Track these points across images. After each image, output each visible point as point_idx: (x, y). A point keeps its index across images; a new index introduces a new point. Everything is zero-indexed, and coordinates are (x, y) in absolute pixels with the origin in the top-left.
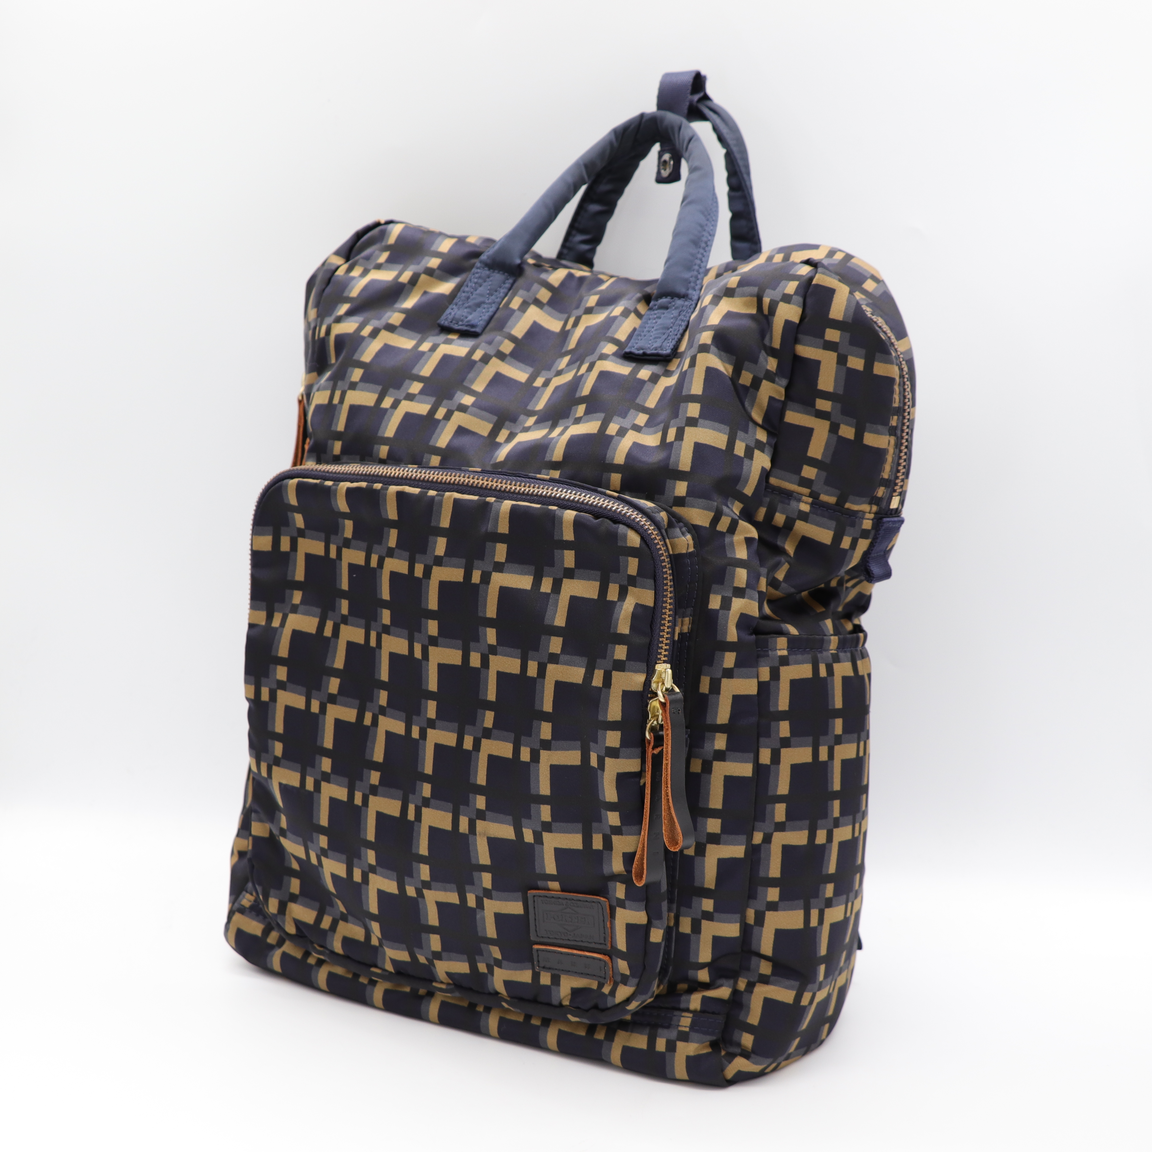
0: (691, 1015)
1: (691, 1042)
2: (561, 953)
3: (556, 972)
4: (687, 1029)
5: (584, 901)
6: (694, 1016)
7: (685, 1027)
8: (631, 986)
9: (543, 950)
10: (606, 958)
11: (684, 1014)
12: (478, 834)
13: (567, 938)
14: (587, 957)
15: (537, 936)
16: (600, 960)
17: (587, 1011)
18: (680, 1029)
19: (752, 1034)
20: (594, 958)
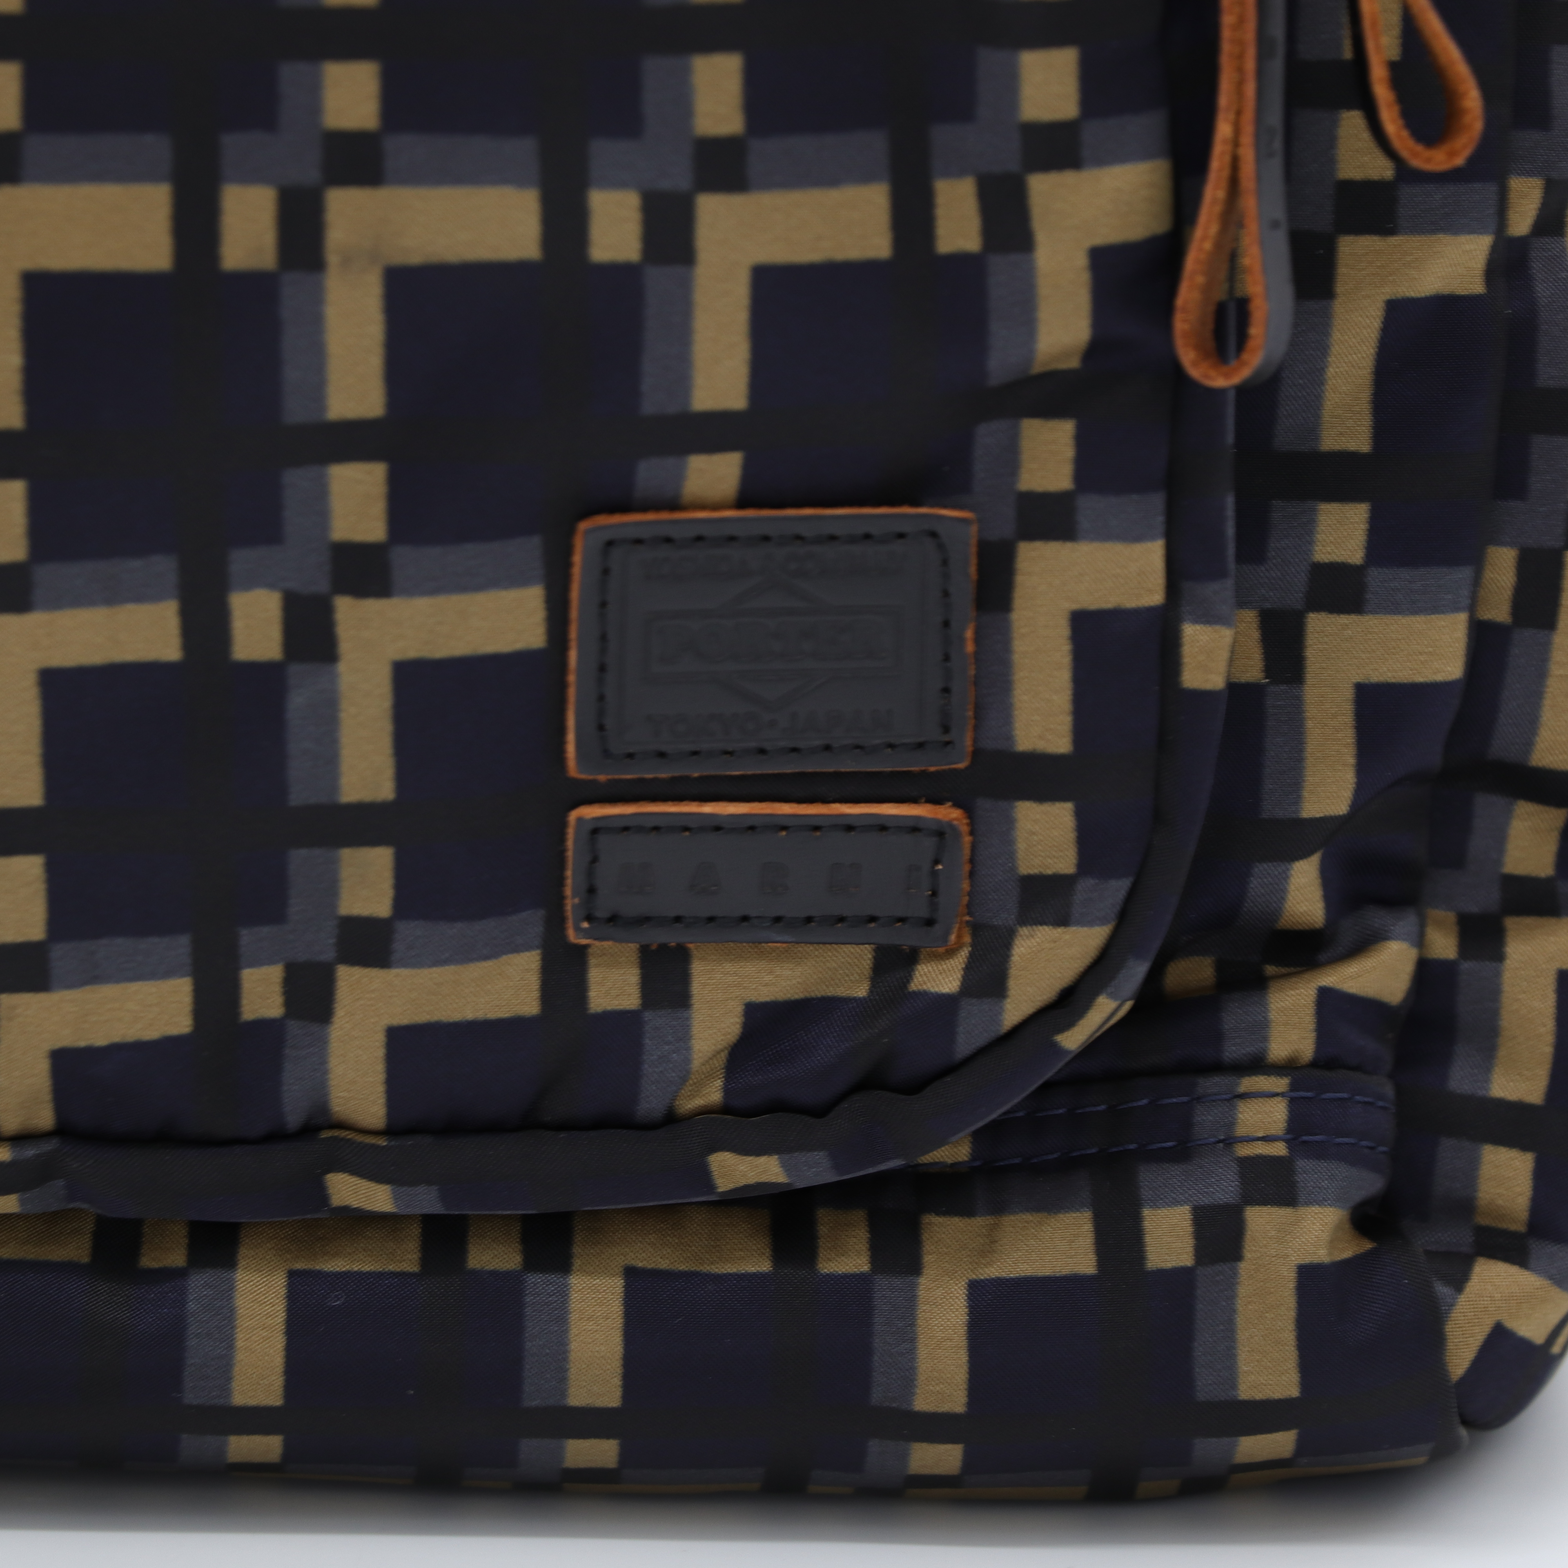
0: (1281, 1084)
1: (1308, 1203)
2: (717, 826)
3: (670, 937)
4: (1279, 1149)
5: (852, 539)
6: (1294, 1086)
7: (1266, 1139)
8: (1091, 923)
9: (625, 828)
10: (948, 813)
11: (1248, 1083)
12: (332, 258)
13: (753, 744)
14: (849, 826)
15: (606, 753)
16: (914, 827)
17: (820, 1112)
18: (1244, 1151)
19: (1524, 1147)
20: (882, 826)
